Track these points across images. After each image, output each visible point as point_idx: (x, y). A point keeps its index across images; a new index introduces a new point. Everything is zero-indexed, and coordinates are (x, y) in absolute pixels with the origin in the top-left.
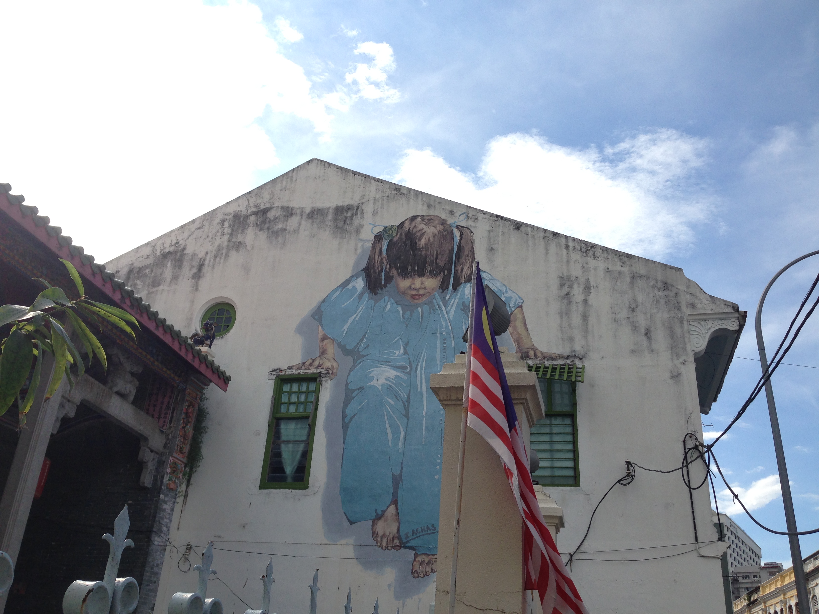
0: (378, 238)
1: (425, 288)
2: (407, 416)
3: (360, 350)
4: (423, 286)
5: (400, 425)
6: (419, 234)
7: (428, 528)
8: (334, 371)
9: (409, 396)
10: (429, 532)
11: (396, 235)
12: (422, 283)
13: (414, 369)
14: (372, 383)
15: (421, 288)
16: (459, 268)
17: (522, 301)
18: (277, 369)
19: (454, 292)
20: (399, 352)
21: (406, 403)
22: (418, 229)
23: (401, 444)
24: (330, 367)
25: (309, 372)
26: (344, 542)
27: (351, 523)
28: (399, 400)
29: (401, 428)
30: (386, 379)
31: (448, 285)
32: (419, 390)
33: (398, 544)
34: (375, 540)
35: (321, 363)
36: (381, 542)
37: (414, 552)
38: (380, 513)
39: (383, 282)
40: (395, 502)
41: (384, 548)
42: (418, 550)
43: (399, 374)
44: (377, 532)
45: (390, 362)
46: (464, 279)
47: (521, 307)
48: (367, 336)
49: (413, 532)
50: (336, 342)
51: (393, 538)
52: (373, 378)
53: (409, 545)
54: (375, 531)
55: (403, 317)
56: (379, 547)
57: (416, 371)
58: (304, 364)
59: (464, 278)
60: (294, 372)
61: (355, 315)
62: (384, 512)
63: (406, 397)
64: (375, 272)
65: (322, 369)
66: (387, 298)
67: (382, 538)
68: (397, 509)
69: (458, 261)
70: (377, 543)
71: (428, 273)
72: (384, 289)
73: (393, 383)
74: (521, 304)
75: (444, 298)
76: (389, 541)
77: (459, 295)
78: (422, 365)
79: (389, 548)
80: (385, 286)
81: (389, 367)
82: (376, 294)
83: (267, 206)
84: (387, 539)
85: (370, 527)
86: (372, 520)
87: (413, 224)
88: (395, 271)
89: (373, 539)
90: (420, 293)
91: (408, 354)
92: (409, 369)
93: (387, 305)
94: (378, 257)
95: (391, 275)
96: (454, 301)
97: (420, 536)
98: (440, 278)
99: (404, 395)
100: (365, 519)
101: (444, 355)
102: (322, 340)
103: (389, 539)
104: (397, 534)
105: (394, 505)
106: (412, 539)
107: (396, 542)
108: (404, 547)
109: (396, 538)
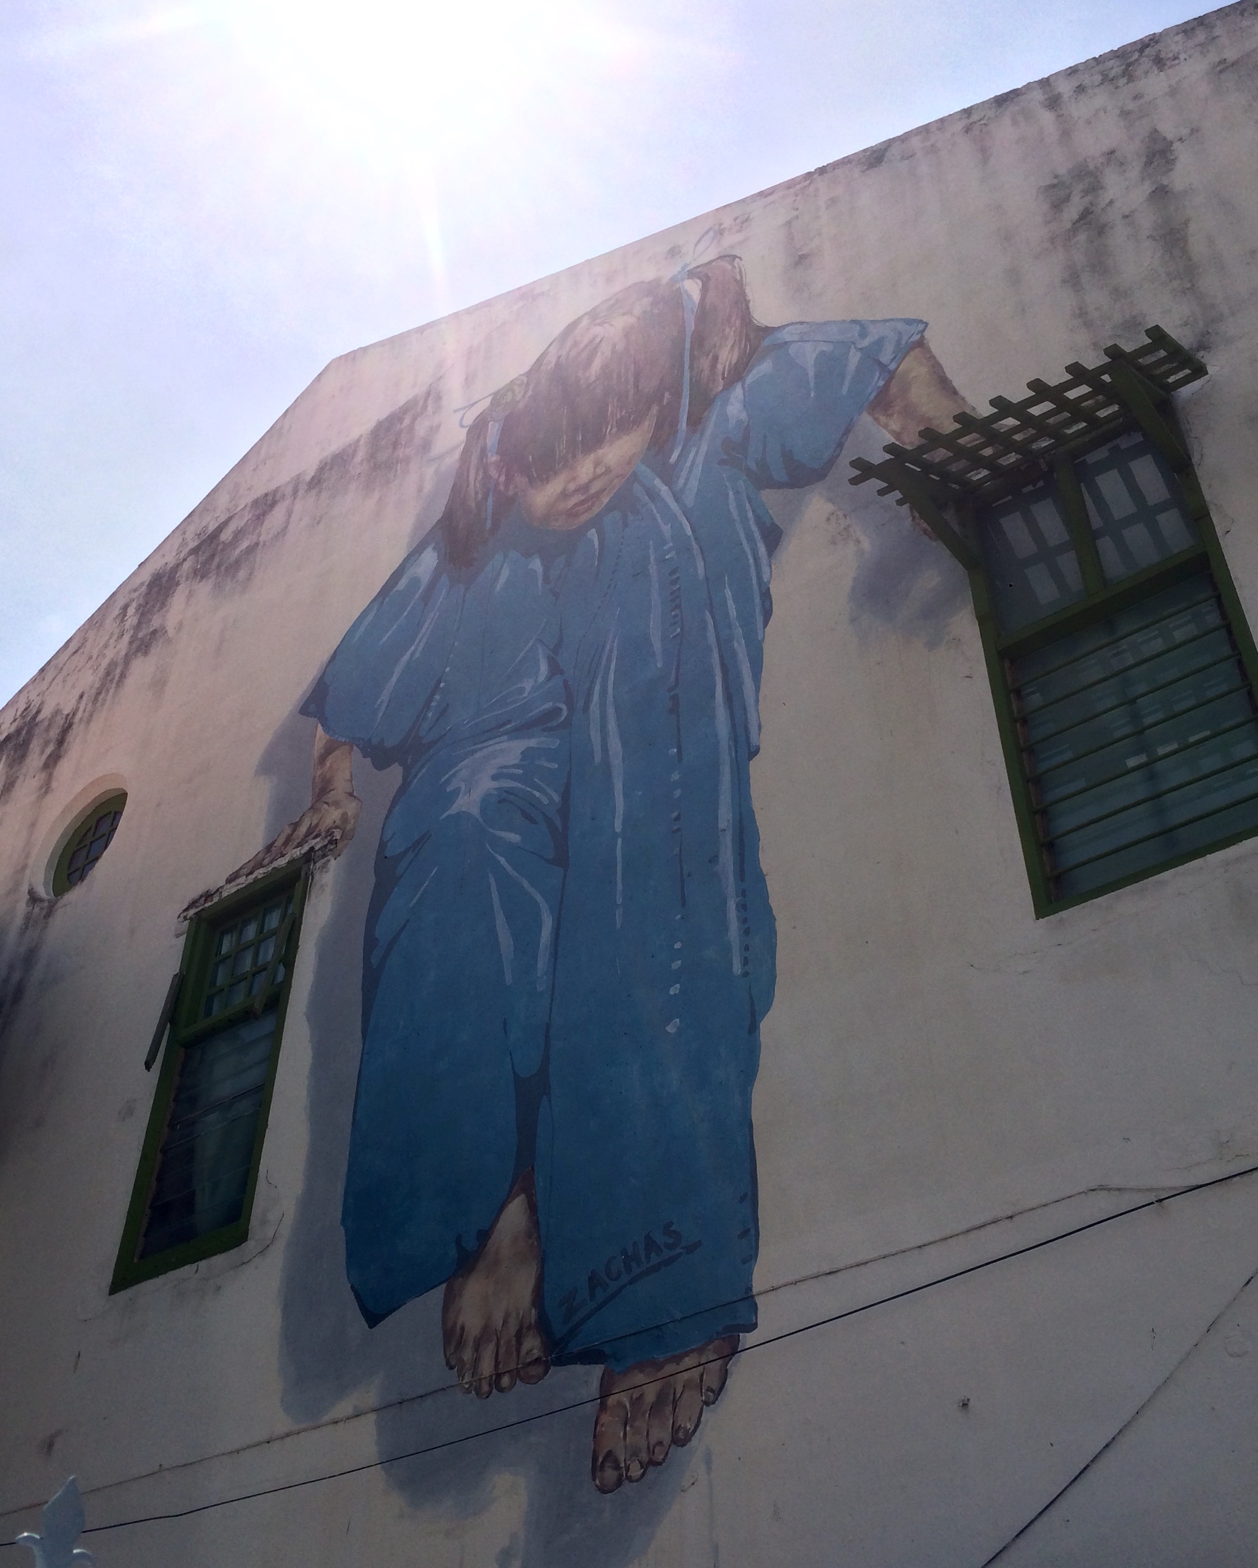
0: (477, 429)
1: (608, 470)
2: (561, 860)
3: (423, 732)
4: (599, 471)
5: (539, 898)
6: (584, 356)
7: (650, 1244)
8: (349, 827)
9: (566, 796)
10: (655, 1259)
11: (524, 395)
12: (597, 464)
13: (581, 704)
14: (453, 810)
15: (595, 478)
16: (705, 363)
17: (921, 327)
18: (201, 896)
19: (695, 431)
20: (536, 681)
21: (558, 822)
23: (542, 963)
24: (338, 822)
25: (282, 862)
26: (344, 1408)
27: (373, 1319)
28: (533, 821)
29: (544, 907)
30: (494, 778)
31: (676, 425)
32: (598, 758)
33: (536, 1353)
34: (453, 1363)
35: (315, 822)
36: (476, 1361)
37: (597, 1371)
38: (471, 1242)
39: (489, 525)
40: (525, 1181)
41: (486, 1388)
42: (613, 1355)
43: (532, 743)
44: (463, 1328)
45: (509, 722)
46: (721, 382)
47: (919, 342)
48: (442, 685)
49: (593, 1281)
50: (358, 746)
51: (519, 1336)
52: (456, 792)
54: (455, 1324)
55: (546, 578)
56: (468, 1391)
57: (586, 708)
58: (268, 848)
59: (723, 378)
60: (243, 881)
61: (413, 648)
62: (484, 1235)
63: (556, 798)
64: (467, 513)
65: (314, 838)
66: (497, 558)
67: (477, 1348)
68: (533, 1206)
70: (461, 1375)
71: (614, 430)
72: (491, 540)
73: (516, 778)
74: (917, 337)
75: (665, 464)
76: (502, 1350)
77: (709, 430)
78: (605, 680)
79: (505, 1381)
80: (494, 530)
81: (505, 737)
82: (469, 565)
83: (222, 519)
84: (498, 1345)
85: (438, 1316)
86: (444, 1285)
87: (569, 343)
88: (520, 480)
89: (448, 1363)
90: (593, 490)
91: (562, 672)
92: (565, 713)
93: (499, 574)
94: (477, 470)
95: (511, 493)
96: (697, 452)
97: (620, 1289)
98: (648, 425)
99: (548, 796)
100: (420, 1287)
101: (676, 616)
102: (322, 759)
103: (502, 1342)
104: (533, 1311)
105: (523, 1197)
106: (588, 1317)
107: (532, 1344)
108: (562, 1361)
109: (529, 1328)
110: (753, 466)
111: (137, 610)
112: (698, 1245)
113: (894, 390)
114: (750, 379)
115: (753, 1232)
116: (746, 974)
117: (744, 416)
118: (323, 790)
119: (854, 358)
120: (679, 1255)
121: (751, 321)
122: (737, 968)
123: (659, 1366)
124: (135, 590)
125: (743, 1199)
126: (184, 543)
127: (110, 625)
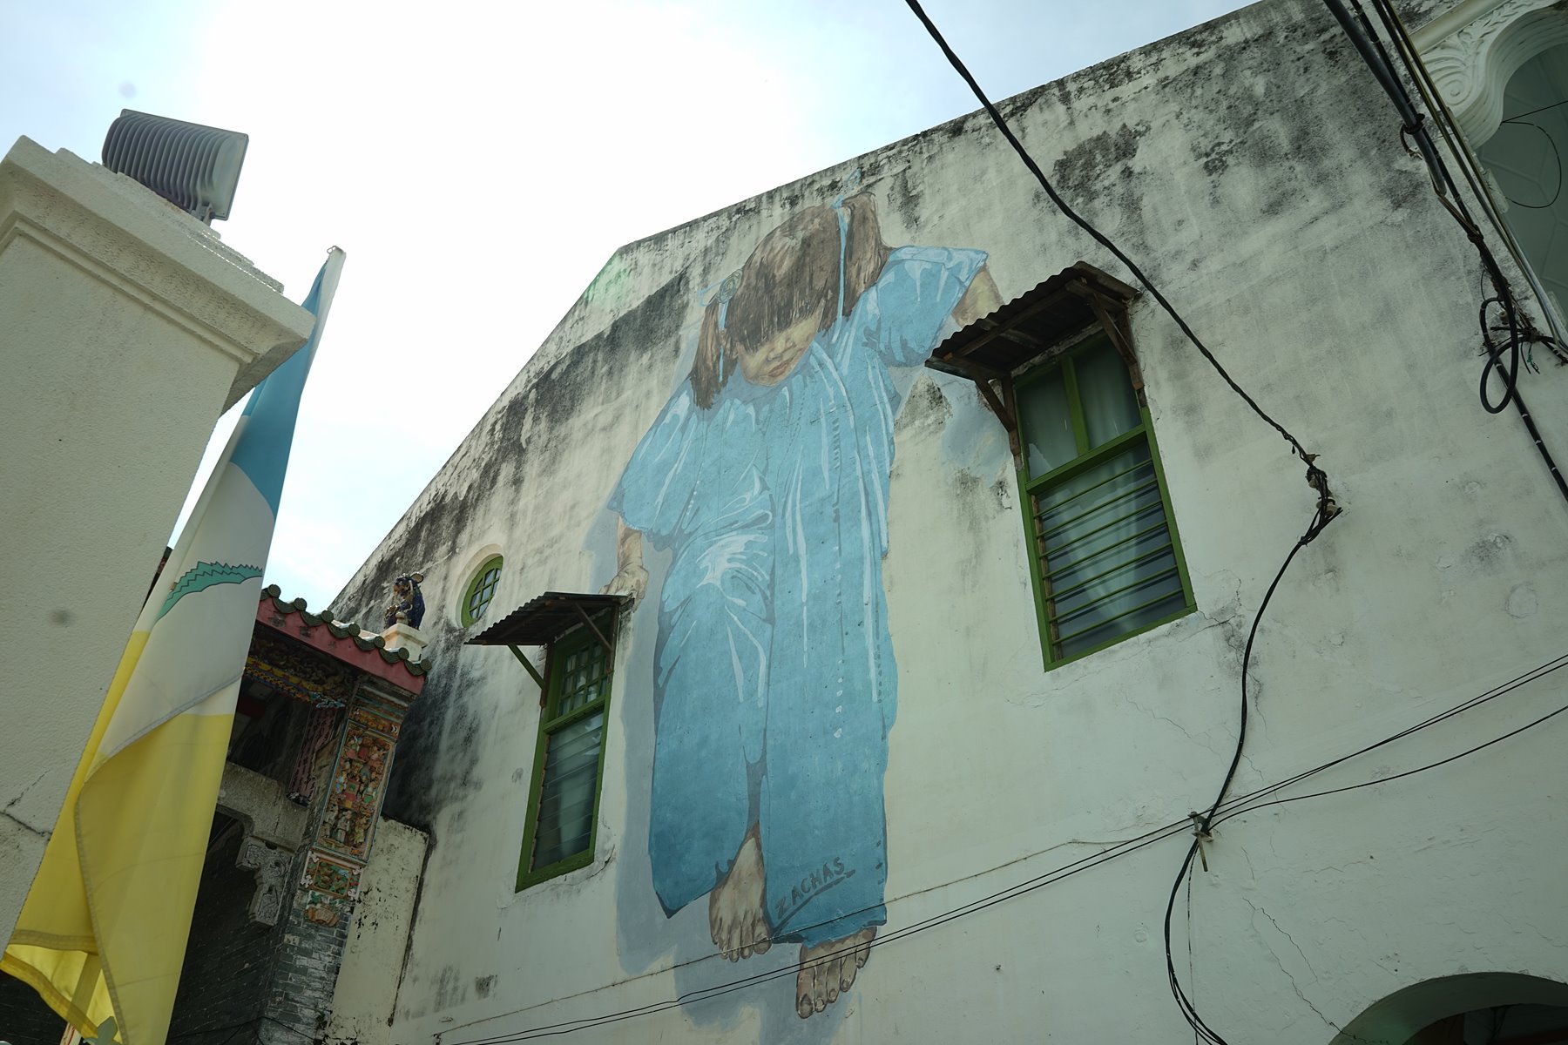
0: (712, 308)
1: (794, 345)
2: (771, 619)
3: (683, 527)
4: (789, 345)
5: (758, 645)
6: (778, 258)
7: (827, 872)
8: (641, 590)
9: (772, 574)
10: (829, 880)
11: (740, 286)
12: (787, 340)
13: (780, 511)
15: (785, 351)
16: (853, 271)
17: (985, 256)
19: (847, 320)
20: (753, 494)
22: (776, 252)
23: (761, 689)
24: (635, 587)
26: (656, 965)
27: (670, 913)
28: (753, 593)
29: (760, 649)
30: (730, 561)
31: (835, 313)
32: (791, 551)
33: (764, 936)
34: (717, 941)
35: (620, 585)
36: (729, 940)
37: (798, 946)
38: (724, 868)
39: (721, 379)
40: (754, 831)
41: (735, 956)
42: (806, 938)
43: (751, 537)
44: (721, 920)
45: (737, 522)
46: (863, 285)
47: (984, 269)
48: (695, 493)
49: (795, 893)
50: (645, 534)
51: (753, 925)
52: (706, 569)
53: (785, 932)
54: (717, 917)
55: (757, 420)
56: (725, 958)
57: (783, 515)
59: (865, 282)
61: (676, 465)
62: (732, 863)
63: (767, 578)
64: (708, 369)
66: (728, 403)
68: (759, 846)
69: (850, 258)
70: (721, 948)
71: (798, 315)
72: (723, 390)
73: (742, 561)
74: (981, 264)
75: (829, 343)
76: (744, 933)
77: (856, 322)
78: (795, 495)
79: (746, 952)
80: (724, 384)
81: (734, 533)
82: (709, 407)
83: (552, 363)
84: (741, 931)
85: (707, 912)
86: (709, 893)
87: (768, 248)
88: (740, 347)
89: (713, 941)
90: (785, 359)
91: (768, 489)
92: (771, 518)
93: (727, 418)
94: (712, 339)
95: (734, 357)
96: (849, 336)
97: (811, 897)
98: (819, 312)
99: (763, 575)
100: (696, 895)
101: (836, 454)
102: (623, 541)
103: (744, 929)
104: (761, 911)
105: (753, 839)
106: (792, 914)
107: (761, 931)
108: (778, 941)
109: (759, 920)
110: (882, 347)
111: (502, 426)
112: (854, 872)
113: (968, 301)
114: (882, 283)
115: (884, 864)
116: (880, 701)
117: (877, 312)
118: (624, 564)
119: (944, 275)
120: (842, 878)
121: (881, 243)
122: (875, 698)
123: (833, 945)
124: (500, 412)
125: (878, 844)
126: (529, 381)
127: (485, 438)
